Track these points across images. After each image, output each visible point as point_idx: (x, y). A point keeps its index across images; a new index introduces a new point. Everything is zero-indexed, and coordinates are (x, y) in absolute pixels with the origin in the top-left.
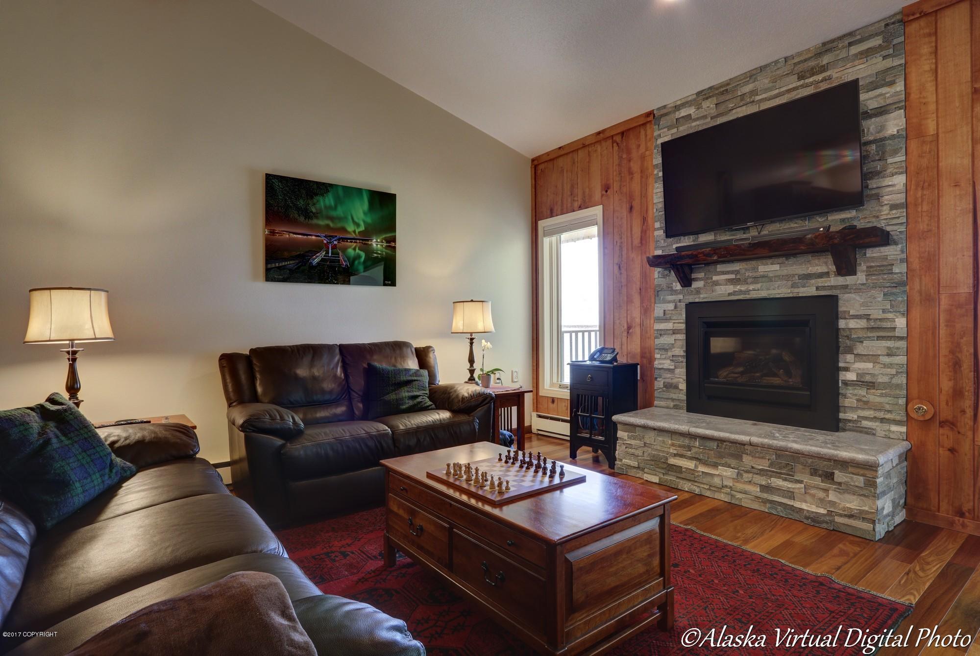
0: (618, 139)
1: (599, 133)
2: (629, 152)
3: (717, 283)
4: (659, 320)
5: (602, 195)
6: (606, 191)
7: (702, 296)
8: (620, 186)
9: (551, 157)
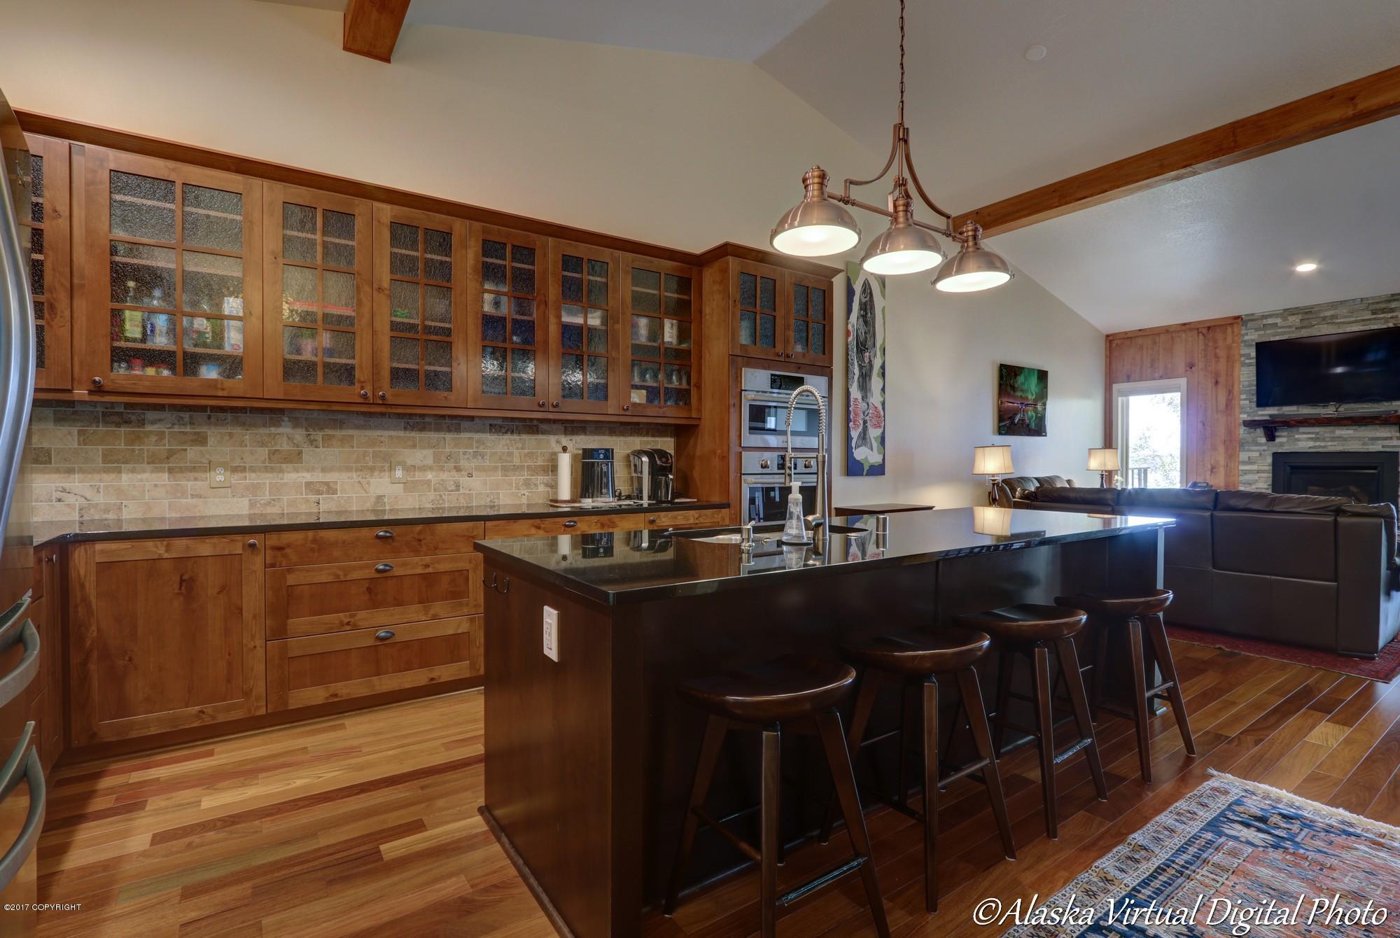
0: (1205, 331)
1: (1185, 324)
2: (1215, 341)
3: (1299, 440)
4: (1244, 463)
5: (1186, 371)
6: (1191, 368)
7: (1285, 448)
8: (1206, 365)
9: (1130, 335)
